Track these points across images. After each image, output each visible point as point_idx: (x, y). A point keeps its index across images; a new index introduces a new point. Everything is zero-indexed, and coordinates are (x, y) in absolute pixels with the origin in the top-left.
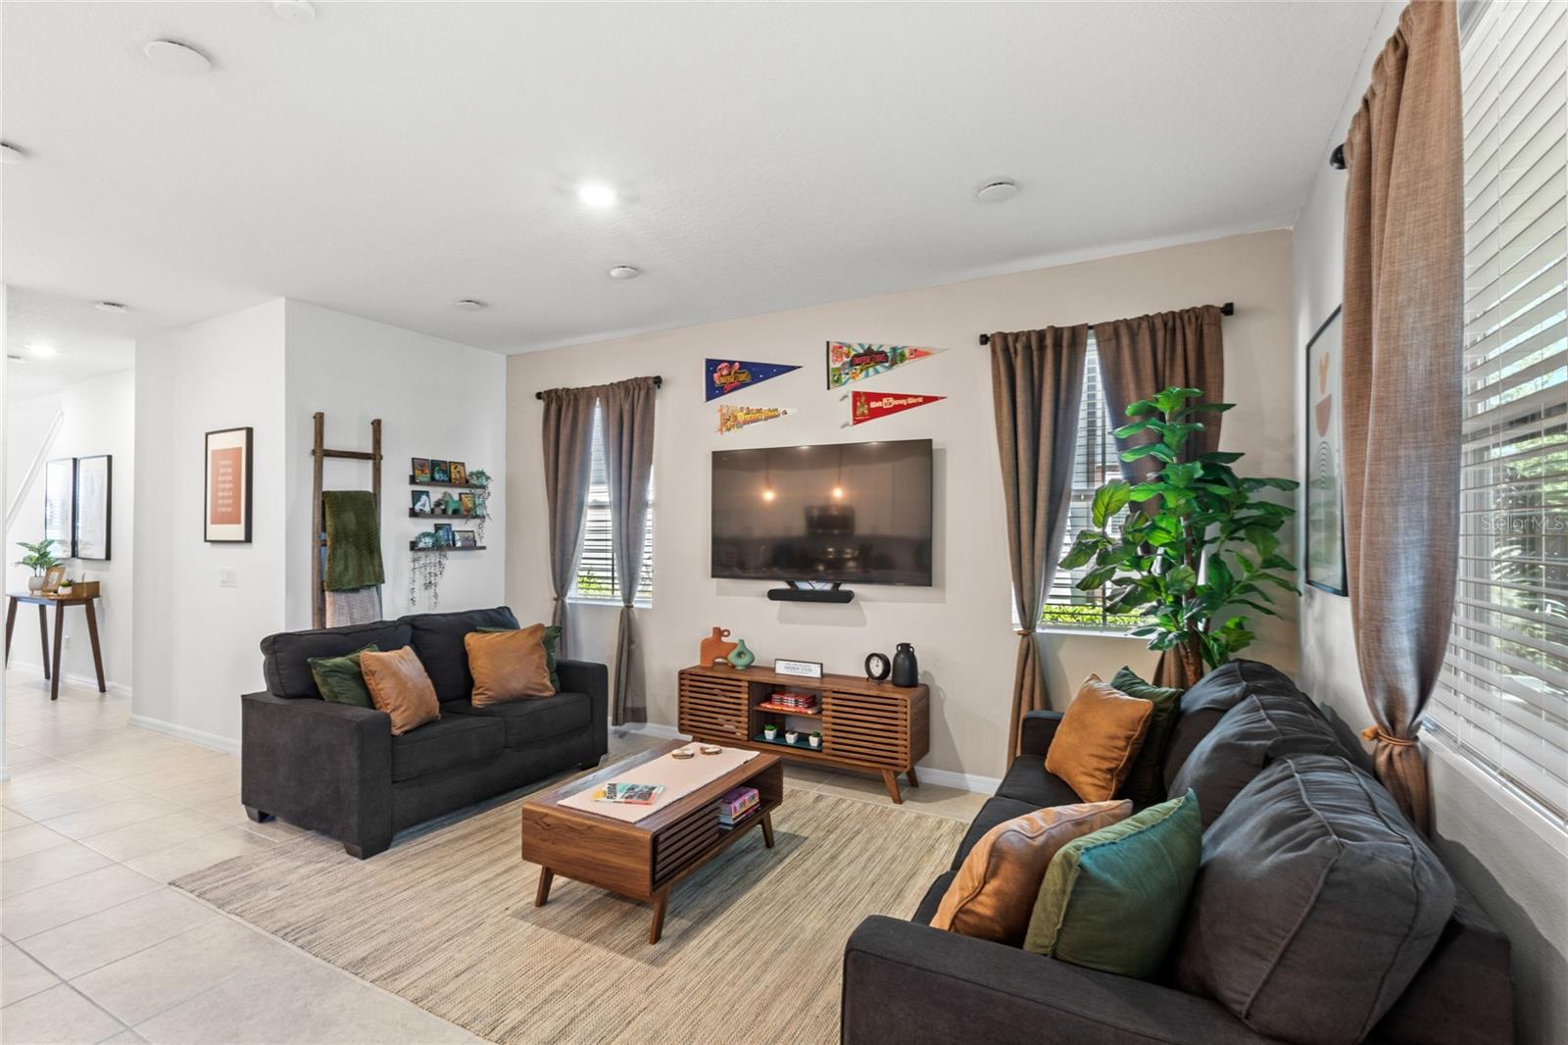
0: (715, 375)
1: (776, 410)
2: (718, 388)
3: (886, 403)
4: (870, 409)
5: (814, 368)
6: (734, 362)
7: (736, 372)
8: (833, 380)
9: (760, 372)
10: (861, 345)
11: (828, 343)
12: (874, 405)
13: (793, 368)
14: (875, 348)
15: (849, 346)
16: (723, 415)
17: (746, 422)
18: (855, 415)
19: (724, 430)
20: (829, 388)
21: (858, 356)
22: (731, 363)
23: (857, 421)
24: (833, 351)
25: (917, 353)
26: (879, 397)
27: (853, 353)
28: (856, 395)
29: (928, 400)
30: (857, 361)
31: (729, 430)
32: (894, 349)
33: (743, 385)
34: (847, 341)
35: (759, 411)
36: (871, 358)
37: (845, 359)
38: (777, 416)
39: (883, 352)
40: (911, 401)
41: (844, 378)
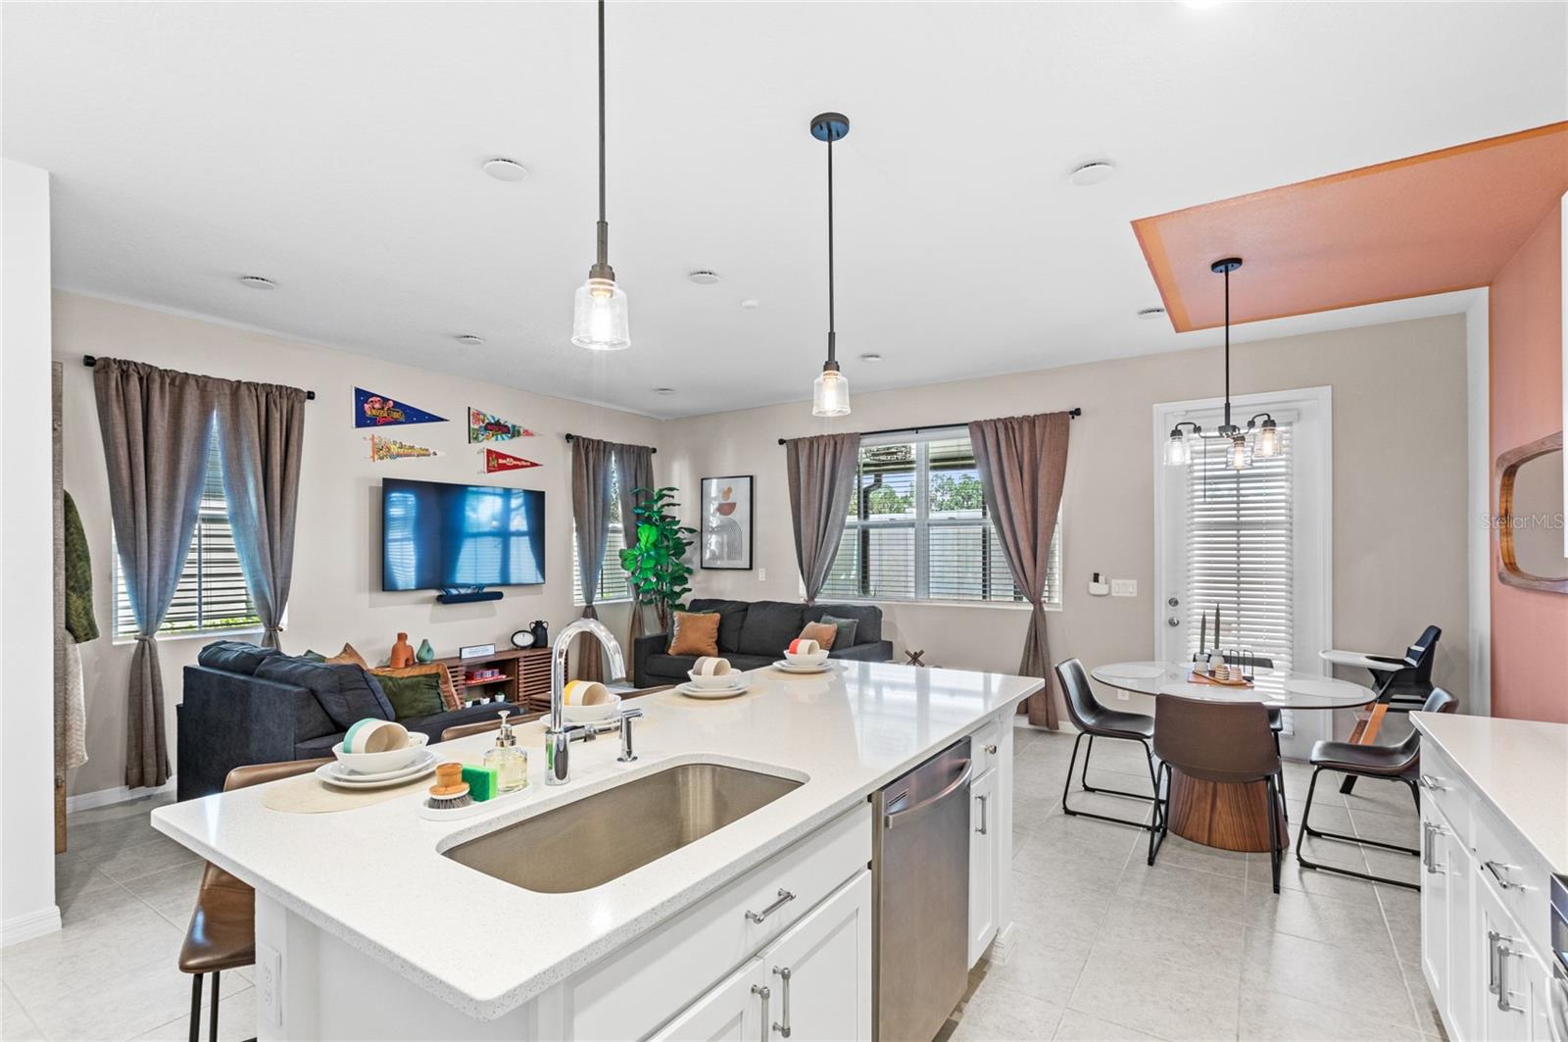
0: (366, 406)
1: (427, 450)
2: (369, 419)
3: (508, 462)
4: (498, 464)
5: (458, 425)
6: (388, 400)
7: (389, 409)
8: (473, 437)
9: (414, 416)
10: (493, 418)
11: (469, 408)
12: (501, 461)
13: (442, 420)
14: (502, 422)
15: (484, 415)
16: (374, 444)
17: (399, 455)
18: (488, 466)
19: (376, 457)
20: (470, 442)
21: (489, 424)
22: (385, 400)
23: (489, 471)
24: (473, 415)
25: (528, 433)
26: (505, 457)
27: (487, 421)
28: (490, 452)
29: (533, 465)
30: (489, 427)
31: (382, 458)
32: (514, 427)
33: (396, 422)
34: (484, 412)
35: (412, 448)
36: (498, 428)
37: (481, 424)
38: (429, 455)
39: (506, 426)
40: (524, 463)
41: (481, 438)
